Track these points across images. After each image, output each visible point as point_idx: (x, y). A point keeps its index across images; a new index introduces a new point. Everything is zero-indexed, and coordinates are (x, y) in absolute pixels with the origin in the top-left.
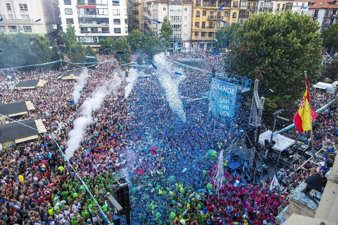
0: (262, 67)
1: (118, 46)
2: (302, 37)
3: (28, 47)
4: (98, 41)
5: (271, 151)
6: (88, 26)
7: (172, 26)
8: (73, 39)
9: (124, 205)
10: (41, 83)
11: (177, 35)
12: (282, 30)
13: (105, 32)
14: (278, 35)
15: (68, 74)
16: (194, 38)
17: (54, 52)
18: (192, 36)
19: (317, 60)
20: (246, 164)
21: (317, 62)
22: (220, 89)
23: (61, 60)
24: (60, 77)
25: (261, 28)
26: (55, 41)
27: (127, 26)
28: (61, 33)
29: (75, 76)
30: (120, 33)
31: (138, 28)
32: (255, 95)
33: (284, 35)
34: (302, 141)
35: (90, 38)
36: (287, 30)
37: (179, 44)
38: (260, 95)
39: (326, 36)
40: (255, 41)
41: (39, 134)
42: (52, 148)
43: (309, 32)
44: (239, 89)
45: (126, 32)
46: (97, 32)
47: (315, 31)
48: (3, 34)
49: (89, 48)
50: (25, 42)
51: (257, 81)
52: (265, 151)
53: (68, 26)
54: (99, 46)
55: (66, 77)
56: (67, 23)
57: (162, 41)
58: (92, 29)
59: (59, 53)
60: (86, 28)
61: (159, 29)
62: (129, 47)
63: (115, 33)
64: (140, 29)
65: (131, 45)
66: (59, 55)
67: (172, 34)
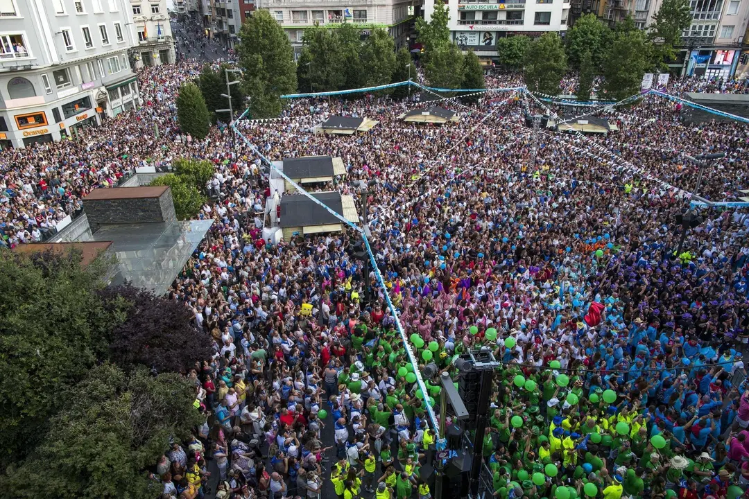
1: (536, 54)
3: (354, 52)
4: (493, 43)
6: (478, 9)
7: (694, 3)
8: (443, 36)
10: (367, 125)
11: (703, 30)
13: (513, 23)
15: (419, 111)
17: (399, 63)
23: (410, 81)
24: (402, 116)
26: (407, 41)
27: (568, 6)
28: (420, 24)
29: (432, 117)
30: (549, 24)
31: (596, 12)
35: (477, 36)
37: (703, 53)
41: (343, 224)
42: (361, 254)
45: (563, 22)
46: (495, 23)
48: (318, 26)
49: (471, 55)
50: (351, 41)
53: (436, 8)
54: (495, 54)
55: (414, 117)
56: (435, 3)
57: (654, 44)
58: (486, 14)
59: (409, 65)
60: (473, 13)
61: (651, 14)
62: (563, 57)
63: (535, 23)
64: (600, 15)
65: (568, 54)
66: (408, 71)
67: (689, 26)
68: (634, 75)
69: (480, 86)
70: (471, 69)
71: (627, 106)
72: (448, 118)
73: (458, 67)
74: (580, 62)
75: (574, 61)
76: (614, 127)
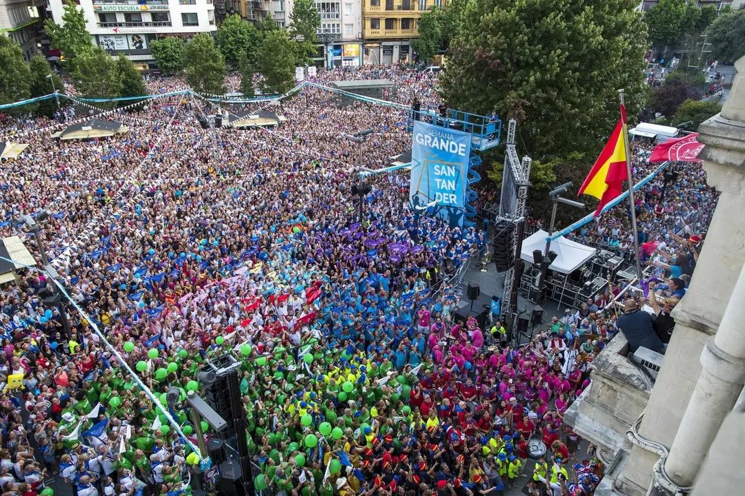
0: (522, 93)
1: (193, 56)
2: (606, 21)
4: (145, 46)
5: (548, 273)
6: (117, 10)
7: (319, 4)
8: (84, 42)
9: (231, 416)
10: (11, 151)
11: (331, 28)
12: (564, 6)
13: (160, 25)
14: (555, 18)
15: (77, 127)
16: (369, 33)
17: (36, 74)
18: (364, 28)
19: (637, 72)
20: (494, 305)
21: (637, 78)
22: (434, 145)
23: (56, 93)
24: (58, 134)
25: (517, 3)
26: (39, 48)
27: (212, 7)
29: (96, 131)
30: (197, 24)
31: (239, 13)
32: (510, 154)
33: (567, 17)
34: (609, 250)
35: (124, 39)
36: (574, 6)
37: (337, 47)
38: (521, 153)
39: (654, 23)
40: (506, 33)
41: (17, 270)
42: (51, 299)
43: (620, 10)
44: (474, 143)
45: (211, 23)
46: (141, 25)
47: (633, 6)
49: (122, 59)
51: (512, 124)
52: (535, 274)
53: (66, 9)
54: (149, 57)
55: (74, 134)
56: (64, 2)
57: (297, 41)
58: (128, 15)
59: (50, 76)
60: (113, 14)
61: (287, 15)
62: (221, 57)
63: (184, 25)
64: (244, 15)
65: (223, 53)
66: (50, 82)
67: (319, 24)
68: (288, 69)
69: (142, 92)
70: (128, 75)
71: (289, 98)
72: (115, 131)
73: (112, 74)
74: (238, 61)
75: (231, 59)
76: (282, 118)
